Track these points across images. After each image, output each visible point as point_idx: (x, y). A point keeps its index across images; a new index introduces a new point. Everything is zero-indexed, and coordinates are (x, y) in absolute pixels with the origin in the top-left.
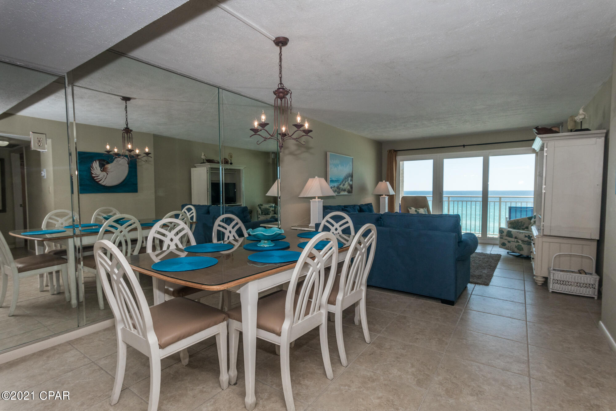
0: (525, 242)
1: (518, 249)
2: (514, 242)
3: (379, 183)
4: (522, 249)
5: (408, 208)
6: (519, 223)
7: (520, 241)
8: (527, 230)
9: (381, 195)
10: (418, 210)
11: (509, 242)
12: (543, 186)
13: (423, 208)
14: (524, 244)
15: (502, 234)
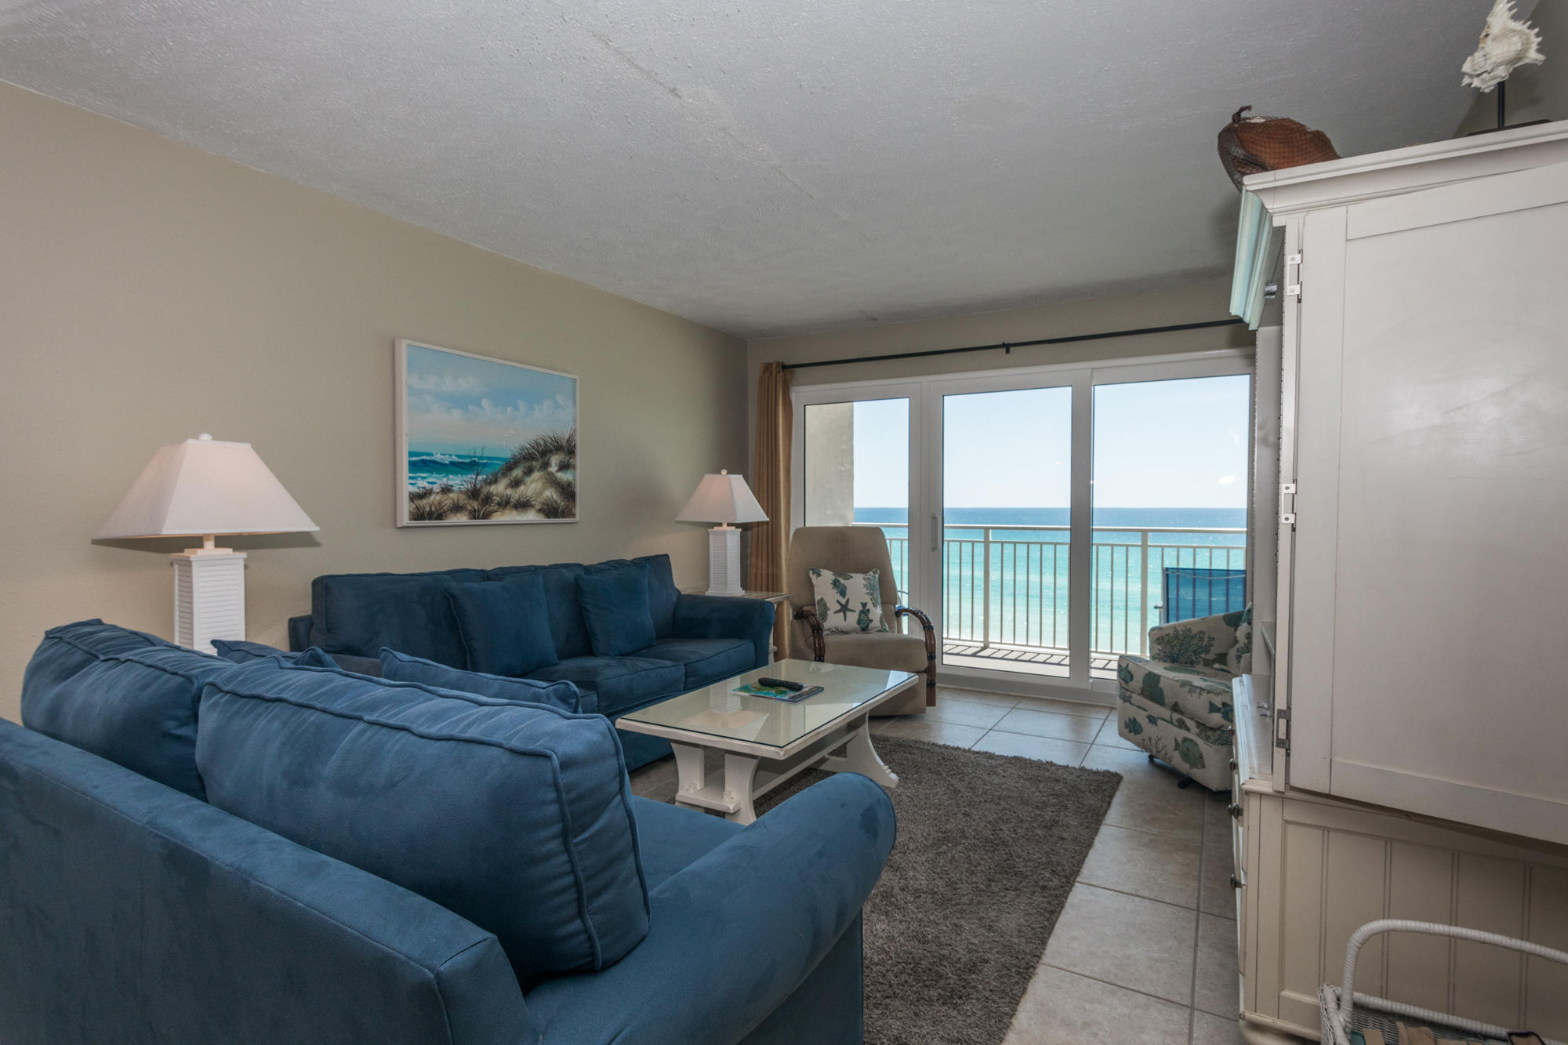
0: (1210, 733)
1: (1186, 756)
2: (1171, 722)
3: (704, 479)
4: (1198, 761)
5: (811, 572)
6: (1193, 637)
7: (1190, 724)
8: (1223, 667)
9: (712, 525)
10: (842, 581)
11: (1152, 720)
12: (1283, 486)
13: (865, 572)
14: (1207, 739)
15: (1127, 683)
